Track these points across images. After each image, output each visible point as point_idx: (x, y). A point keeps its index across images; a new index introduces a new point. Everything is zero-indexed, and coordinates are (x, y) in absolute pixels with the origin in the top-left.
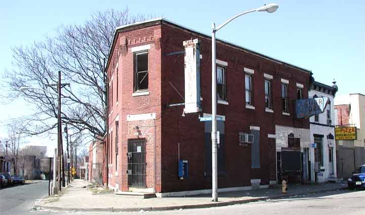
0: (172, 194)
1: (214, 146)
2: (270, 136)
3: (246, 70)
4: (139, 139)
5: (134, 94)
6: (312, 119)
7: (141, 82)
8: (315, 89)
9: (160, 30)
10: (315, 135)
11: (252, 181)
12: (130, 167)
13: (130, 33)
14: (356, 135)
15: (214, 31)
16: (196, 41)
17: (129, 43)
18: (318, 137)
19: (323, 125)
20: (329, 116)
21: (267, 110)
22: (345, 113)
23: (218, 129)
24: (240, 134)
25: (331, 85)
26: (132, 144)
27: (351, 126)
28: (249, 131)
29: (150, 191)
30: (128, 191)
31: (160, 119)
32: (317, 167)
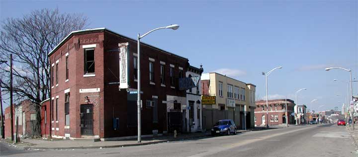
0: (110, 139)
1: (138, 109)
2: (163, 102)
3: (150, 59)
4: (88, 104)
5: (84, 76)
6: (188, 91)
7: (89, 68)
8: (190, 70)
9: (103, 35)
10: (189, 101)
11: (153, 131)
12: (82, 122)
13: (81, 36)
14: (215, 101)
15: (139, 39)
16: (127, 44)
17: (81, 42)
18: (191, 103)
19: (194, 95)
20: (198, 88)
21: (162, 85)
22: (206, 85)
23: (141, 98)
24: (147, 101)
25: (199, 67)
26: (83, 108)
27: (212, 95)
28: (152, 99)
29: (97, 137)
30: (81, 138)
31: (103, 92)
32: (191, 122)
